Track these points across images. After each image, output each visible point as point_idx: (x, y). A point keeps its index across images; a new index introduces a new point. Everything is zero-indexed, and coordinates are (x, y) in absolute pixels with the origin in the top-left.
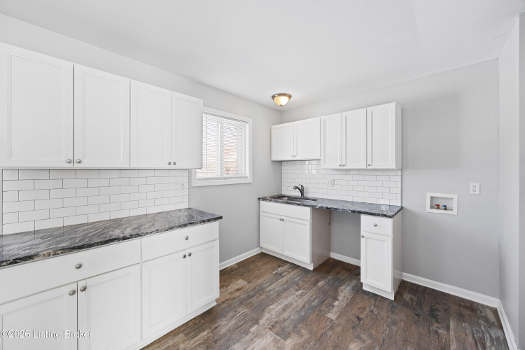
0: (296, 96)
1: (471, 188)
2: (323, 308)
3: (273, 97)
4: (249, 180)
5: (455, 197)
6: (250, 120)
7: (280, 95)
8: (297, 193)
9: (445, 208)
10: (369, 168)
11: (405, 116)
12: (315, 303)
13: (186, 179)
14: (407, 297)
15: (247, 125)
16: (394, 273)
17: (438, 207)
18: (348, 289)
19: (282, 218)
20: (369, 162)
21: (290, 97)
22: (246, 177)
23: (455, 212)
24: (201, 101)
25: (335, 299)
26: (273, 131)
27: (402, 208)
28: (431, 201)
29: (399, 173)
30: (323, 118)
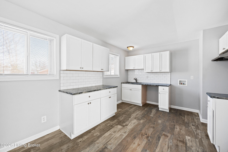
0: (135, 47)
1: (191, 78)
2: (148, 114)
3: (128, 47)
4: (119, 76)
5: (187, 80)
6: (119, 55)
7: (130, 47)
8: (135, 81)
9: (184, 84)
10: (161, 72)
11: (172, 55)
12: (146, 113)
13: (102, 75)
14: (173, 111)
15: (118, 57)
16: (169, 106)
17: (182, 84)
18: (155, 110)
19: (131, 89)
20: (161, 70)
21: (133, 47)
22: (118, 75)
23: (186, 85)
24: (109, 49)
25: (151, 112)
26: (126, 59)
27: (171, 85)
28: (180, 82)
29: (170, 73)
30: (145, 55)
